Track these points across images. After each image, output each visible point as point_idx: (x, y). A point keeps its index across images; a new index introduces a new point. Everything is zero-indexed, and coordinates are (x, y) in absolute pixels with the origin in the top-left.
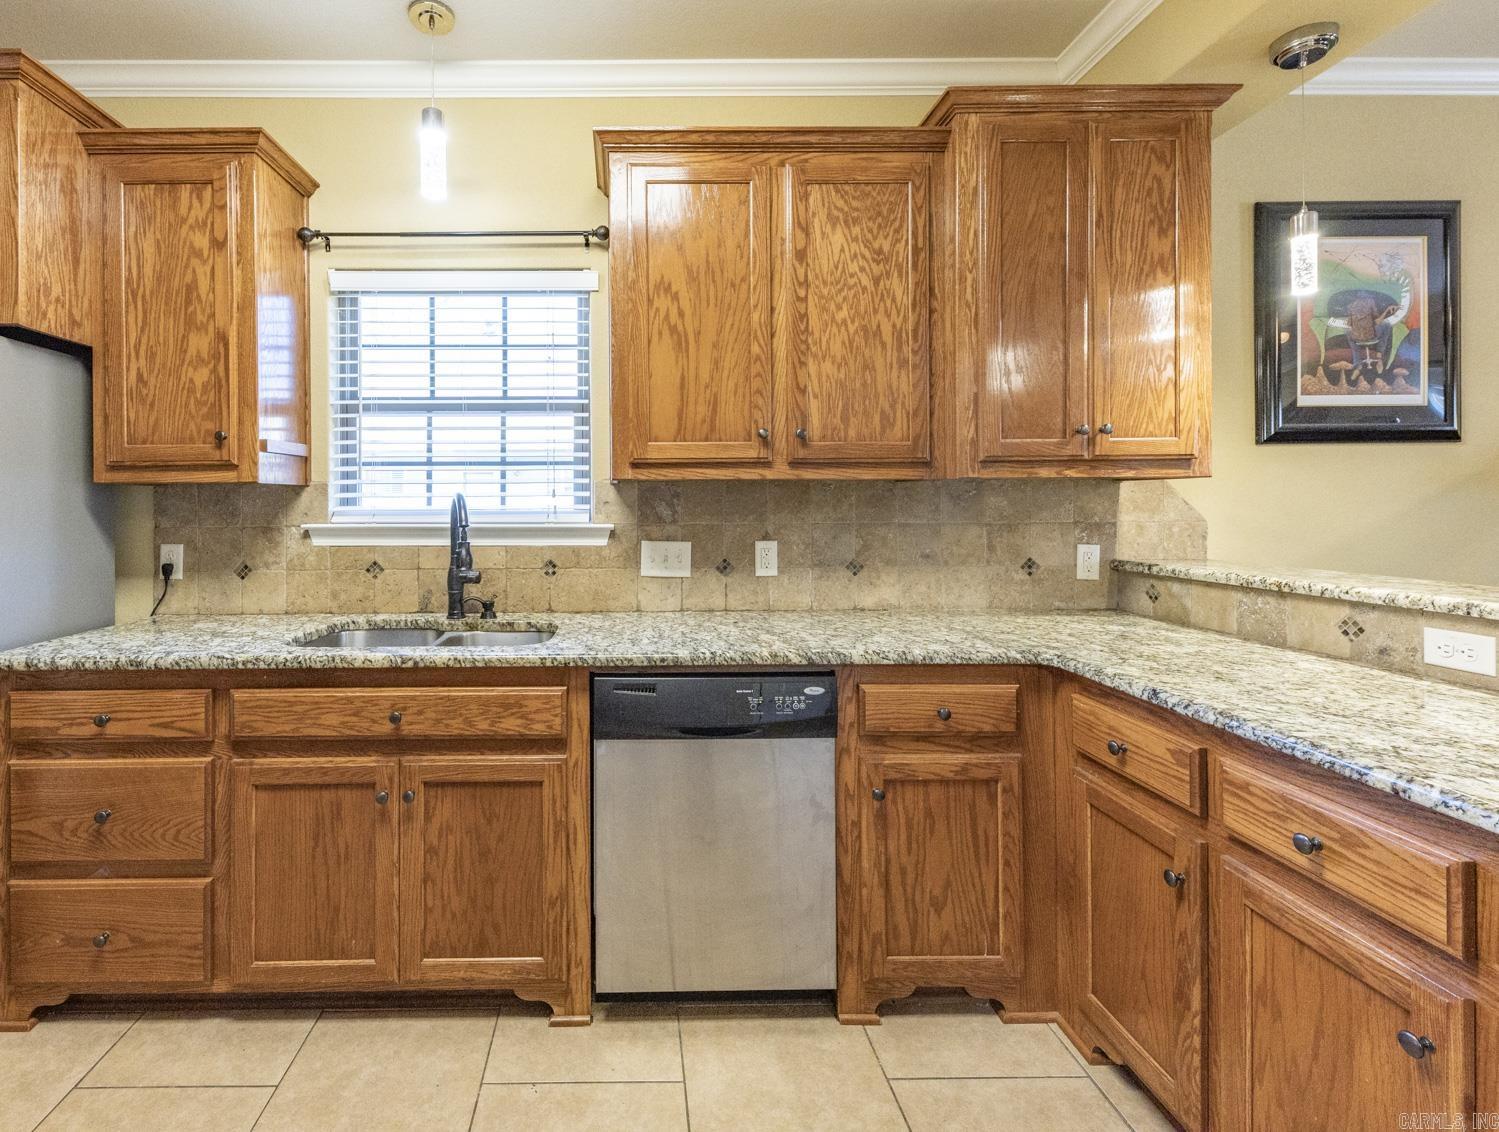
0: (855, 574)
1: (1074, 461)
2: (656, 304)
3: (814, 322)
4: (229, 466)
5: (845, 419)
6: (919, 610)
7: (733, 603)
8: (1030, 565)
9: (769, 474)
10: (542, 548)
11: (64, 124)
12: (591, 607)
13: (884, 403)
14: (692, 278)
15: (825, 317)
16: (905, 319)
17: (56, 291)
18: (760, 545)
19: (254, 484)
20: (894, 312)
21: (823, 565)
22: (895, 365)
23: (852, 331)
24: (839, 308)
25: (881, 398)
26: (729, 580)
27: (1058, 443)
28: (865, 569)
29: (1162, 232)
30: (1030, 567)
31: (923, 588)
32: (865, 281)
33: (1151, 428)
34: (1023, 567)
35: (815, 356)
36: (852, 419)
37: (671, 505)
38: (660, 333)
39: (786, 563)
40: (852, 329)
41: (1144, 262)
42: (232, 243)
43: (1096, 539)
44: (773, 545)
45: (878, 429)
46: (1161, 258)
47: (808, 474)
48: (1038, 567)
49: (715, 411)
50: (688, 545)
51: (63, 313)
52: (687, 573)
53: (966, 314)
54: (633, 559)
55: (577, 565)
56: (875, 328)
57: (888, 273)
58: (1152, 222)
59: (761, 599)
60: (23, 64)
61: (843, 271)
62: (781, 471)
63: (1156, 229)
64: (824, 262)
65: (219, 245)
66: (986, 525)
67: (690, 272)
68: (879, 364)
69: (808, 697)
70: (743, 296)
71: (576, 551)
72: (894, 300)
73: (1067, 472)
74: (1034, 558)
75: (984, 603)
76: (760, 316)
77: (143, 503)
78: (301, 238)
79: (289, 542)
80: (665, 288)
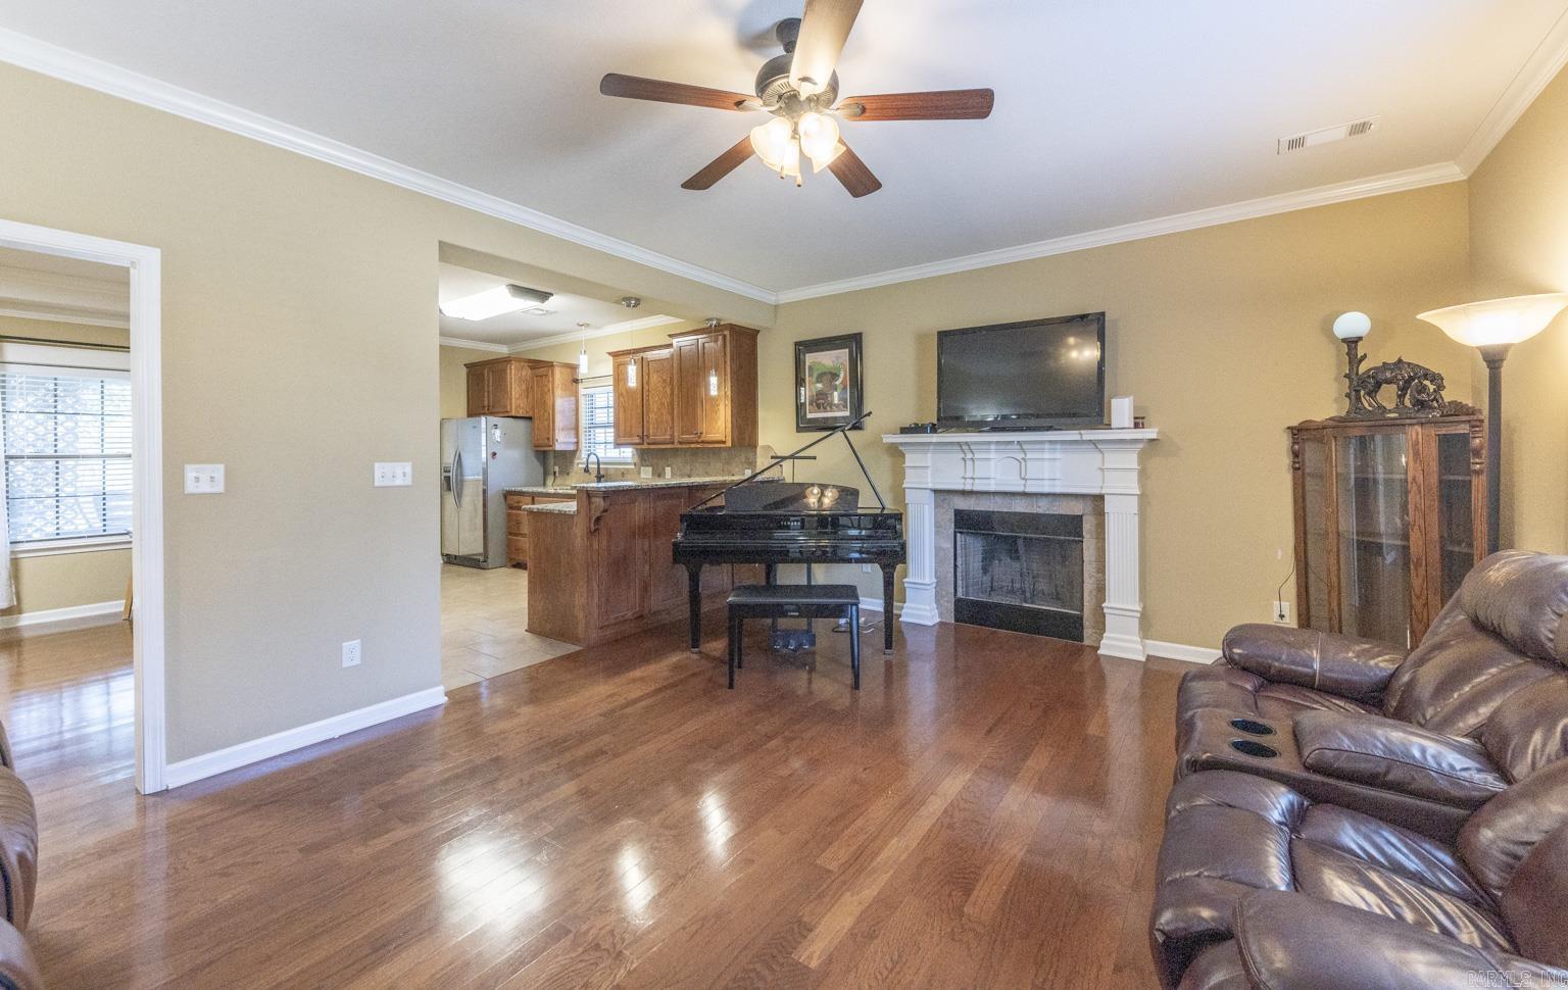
2: (620, 399)
3: (651, 402)
4: (550, 446)
5: (657, 431)
9: (647, 447)
10: (621, 468)
11: (524, 365)
13: (665, 425)
14: (627, 391)
15: (653, 400)
16: (669, 400)
17: (522, 406)
18: (667, 469)
19: (556, 451)
20: (667, 397)
21: (682, 475)
26: (660, 479)
28: (692, 477)
32: (661, 389)
35: (651, 412)
36: (659, 430)
37: (647, 456)
39: (673, 474)
42: (551, 390)
43: (751, 467)
44: (670, 468)
45: (664, 433)
47: (654, 447)
49: (631, 429)
50: (651, 468)
51: (524, 411)
52: (651, 477)
53: (675, 399)
54: (639, 472)
56: (663, 402)
57: (666, 387)
60: (512, 358)
61: (657, 386)
62: (649, 446)
64: (652, 384)
65: (549, 390)
70: (636, 396)
71: (628, 469)
72: (667, 394)
76: (639, 401)
77: (551, 455)
78: (576, 381)
79: (575, 465)
80: (622, 394)
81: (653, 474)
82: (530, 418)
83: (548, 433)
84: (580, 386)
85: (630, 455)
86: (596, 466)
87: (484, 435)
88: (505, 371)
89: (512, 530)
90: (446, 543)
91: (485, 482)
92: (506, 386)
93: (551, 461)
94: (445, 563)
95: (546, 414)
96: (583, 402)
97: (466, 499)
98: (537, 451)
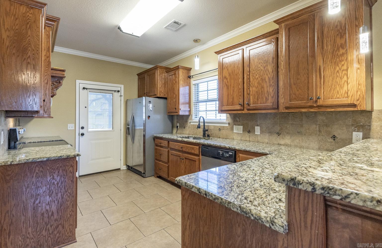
0: (279, 135)
1: (311, 107)
2: (224, 81)
3: (251, 79)
4: (177, 112)
5: (258, 100)
6: (296, 146)
7: (251, 140)
8: (334, 137)
9: (243, 112)
10: (218, 126)
11: (163, 71)
12: (225, 137)
13: (266, 95)
14: (230, 75)
15: (254, 78)
16: (271, 75)
17: (162, 91)
18: (256, 127)
19: (179, 115)
20: (269, 74)
21: (271, 133)
22: (269, 86)
23: (259, 80)
24: (256, 75)
25: (266, 94)
26: (250, 134)
27: (306, 102)
28: (281, 134)
29: (341, 37)
30: (334, 138)
31: (298, 141)
32: (262, 68)
33: (338, 96)
34: (331, 138)
35: (251, 86)
36: (259, 99)
37: (239, 118)
38: (225, 86)
39: (262, 132)
40: (259, 79)
41: (335, 47)
42: (177, 82)
43: (361, 130)
44: (259, 127)
45: (265, 101)
46: (341, 44)
47: (251, 112)
48: (337, 138)
49: (233, 100)
50: (242, 126)
51: (163, 94)
52: (242, 132)
53: (281, 72)
54: (232, 129)
55: (224, 129)
56: (264, 78)
57: (267, 66)
58: (338, 35)
59: (256, 139)
60: (158, 66)
61: (257, 67)
62: (245, 111)
63: (339, 36)
64: (253, 66)
65: (176, 82)
66: (318, 125)
67: (229, 73)
68: (265, 86)
69: (229, 154)
70: (238, 76)
71: (223, 127)
72: (268, 71)
73: (310, 110)
74: (336, 135)
75: (317, 147)
76: (241, 80)
77: (176, 117)
78: (189, 77)
79: (189, 123)
80: (225, 77)
81: (243, 131)
82: (166, 98)
83: (176, 106)
84: (192, 80)
85: (225, 118)
86: (203, 124)
87: (144, 108)
88: (154, 73)
89: (157, 157)
90: (128, 160)
91: (144, 130)
92: (155, 81)
93: (175, 121)
94: (127, 169)
95: (175, 95)
96: (193, 88)
97: (137, 138)
98: (169, 115)
